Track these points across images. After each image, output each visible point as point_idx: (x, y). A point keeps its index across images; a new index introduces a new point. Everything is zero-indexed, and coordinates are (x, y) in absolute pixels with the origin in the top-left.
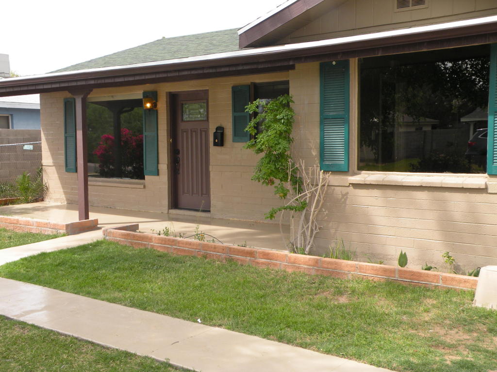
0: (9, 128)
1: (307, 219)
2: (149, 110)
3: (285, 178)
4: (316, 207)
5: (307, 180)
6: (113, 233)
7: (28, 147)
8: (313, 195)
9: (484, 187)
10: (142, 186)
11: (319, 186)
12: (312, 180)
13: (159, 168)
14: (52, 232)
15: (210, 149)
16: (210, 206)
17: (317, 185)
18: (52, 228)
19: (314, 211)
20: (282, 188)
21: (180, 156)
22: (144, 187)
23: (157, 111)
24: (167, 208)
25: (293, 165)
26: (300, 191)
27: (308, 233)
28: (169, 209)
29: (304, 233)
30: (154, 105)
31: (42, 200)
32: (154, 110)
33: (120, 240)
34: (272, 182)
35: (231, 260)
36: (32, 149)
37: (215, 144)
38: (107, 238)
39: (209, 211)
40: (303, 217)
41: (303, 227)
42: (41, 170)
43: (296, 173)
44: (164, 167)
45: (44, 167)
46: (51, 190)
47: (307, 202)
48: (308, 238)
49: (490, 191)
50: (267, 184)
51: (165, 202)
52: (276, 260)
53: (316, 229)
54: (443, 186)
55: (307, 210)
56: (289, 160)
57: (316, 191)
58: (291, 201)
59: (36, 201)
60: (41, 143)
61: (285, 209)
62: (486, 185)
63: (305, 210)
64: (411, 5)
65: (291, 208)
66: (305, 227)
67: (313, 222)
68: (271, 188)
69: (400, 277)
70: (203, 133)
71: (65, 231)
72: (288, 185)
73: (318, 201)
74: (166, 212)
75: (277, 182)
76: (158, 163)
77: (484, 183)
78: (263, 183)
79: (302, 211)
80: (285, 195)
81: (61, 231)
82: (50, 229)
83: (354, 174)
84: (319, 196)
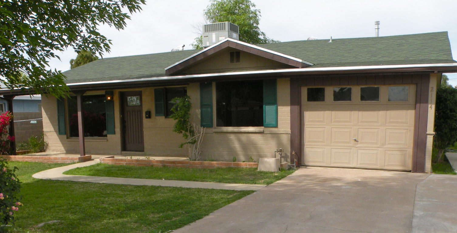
0: (3, 111)
1: (196, 148)
2: (110, 101)
3: (187, 131)
4: (200, 142)
5: (196, 131)
6: (105, 159)
7: (33, 122)
8: (199, 137)
9: (263, 131)
10: (106, 140)
11: (201, 133)
12: (198, 131)
13: (115, 131)
14: (71, 162)
15: (144, 120)
16: (144, 148)
17: (200, 133)
18: (71, 160)
19: (199, 144)
20: (186, 134)
21: (126, 124)
22: (107, 141)
23: (113, 101)
24: (120, 150)
25: (190, 125)
26: (193, 135)
27: (197, 154)
28: (121, 151)
29: (195, 153)
30: (112, 98)
31: (44, 151)
32: (112, 101)
33: (109, 163)
34: (181, 132)
35: (164, 166)
36: (36, 123)
37: (146, 117)
38: (102, 162)
39: (144, 151)
40: (194, 147)
41: (195, 151)
42: (43, 135)
43: (191, 128)
44: (118, 129)
45: (44, 133)
46: (50, 145)
47: (196, 140)
48: (197, 156)
49: (265, 133)
50: (179, 133)
51: (119, 147)
52: (185, 164)
53: (200, 152)
54: (249, 131)
55: (196, 144)
56: (189, 123)
57: (200, 135)
58: (190, 140)
59: (41, 151)
60: (42, 119)
61: (187, 143)
62: (263, 130)
63: (195, 144)
64: (235, 62)
65: (190, 143)
66: (196, 151)
67: (199, 149)
68: (181, 135)
69: (233, 166)
70: (139, 113)
71: (78, 161)
72: (188, 134)
73: (201, 141)
74: (120, 152)
75: (183, 132)
76: (115, 128)
77: (262, 130)
78: (178, 132)
79: (194, 144)
80: (187, 138)
81: (76, 161)
82: (69, 161)
83: (215, 128)
84: (201, 138)
